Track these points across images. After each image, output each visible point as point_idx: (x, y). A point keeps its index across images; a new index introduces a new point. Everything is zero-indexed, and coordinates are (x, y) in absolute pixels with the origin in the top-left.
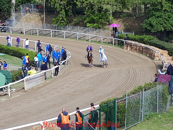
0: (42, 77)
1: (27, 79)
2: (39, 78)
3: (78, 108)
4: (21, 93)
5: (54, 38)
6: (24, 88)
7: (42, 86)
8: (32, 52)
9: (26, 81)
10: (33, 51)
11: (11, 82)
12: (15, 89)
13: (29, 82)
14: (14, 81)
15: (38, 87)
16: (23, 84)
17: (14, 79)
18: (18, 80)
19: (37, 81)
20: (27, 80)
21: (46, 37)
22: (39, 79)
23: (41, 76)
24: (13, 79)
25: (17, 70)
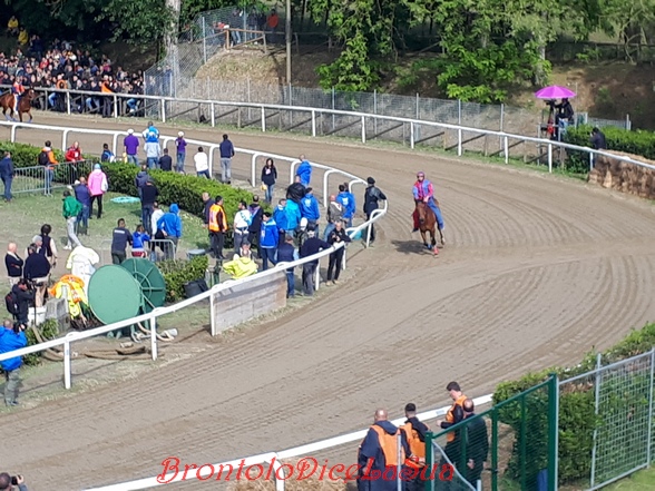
0: (275, 287)
1: (220, 293)
2: (264, 292)
3: (410, 408)
4: (198, 347)
5: (326, 140)
6: (208, 329)
7: (278, 321)
8: (240, 190)
9: (216, 300)
10: (242, 188)
11: (162, 306)
12: (175, 332)
13: (228, 304)
14: (170, 301)
15: (262, 323)
16: (204, 311)
17: (173, 293)
18: (186, 298)
19: (257, 302)
20: (221, 298)
21: (294, 137)
22: (267, 296)
23: (272, 283)
24: (169, 293)
25: (185, 258)
